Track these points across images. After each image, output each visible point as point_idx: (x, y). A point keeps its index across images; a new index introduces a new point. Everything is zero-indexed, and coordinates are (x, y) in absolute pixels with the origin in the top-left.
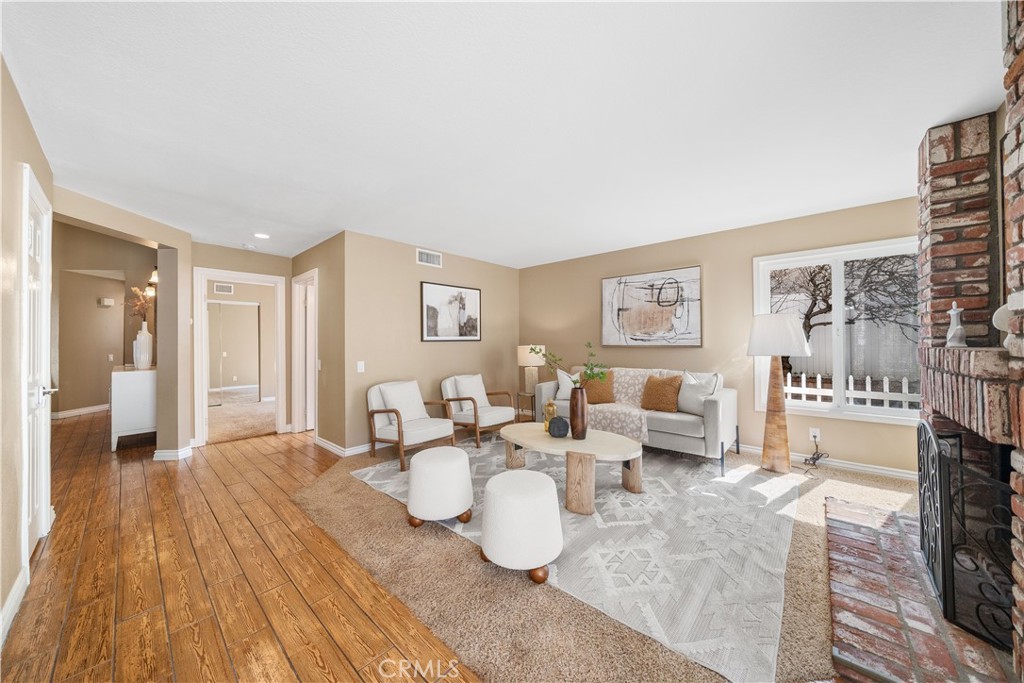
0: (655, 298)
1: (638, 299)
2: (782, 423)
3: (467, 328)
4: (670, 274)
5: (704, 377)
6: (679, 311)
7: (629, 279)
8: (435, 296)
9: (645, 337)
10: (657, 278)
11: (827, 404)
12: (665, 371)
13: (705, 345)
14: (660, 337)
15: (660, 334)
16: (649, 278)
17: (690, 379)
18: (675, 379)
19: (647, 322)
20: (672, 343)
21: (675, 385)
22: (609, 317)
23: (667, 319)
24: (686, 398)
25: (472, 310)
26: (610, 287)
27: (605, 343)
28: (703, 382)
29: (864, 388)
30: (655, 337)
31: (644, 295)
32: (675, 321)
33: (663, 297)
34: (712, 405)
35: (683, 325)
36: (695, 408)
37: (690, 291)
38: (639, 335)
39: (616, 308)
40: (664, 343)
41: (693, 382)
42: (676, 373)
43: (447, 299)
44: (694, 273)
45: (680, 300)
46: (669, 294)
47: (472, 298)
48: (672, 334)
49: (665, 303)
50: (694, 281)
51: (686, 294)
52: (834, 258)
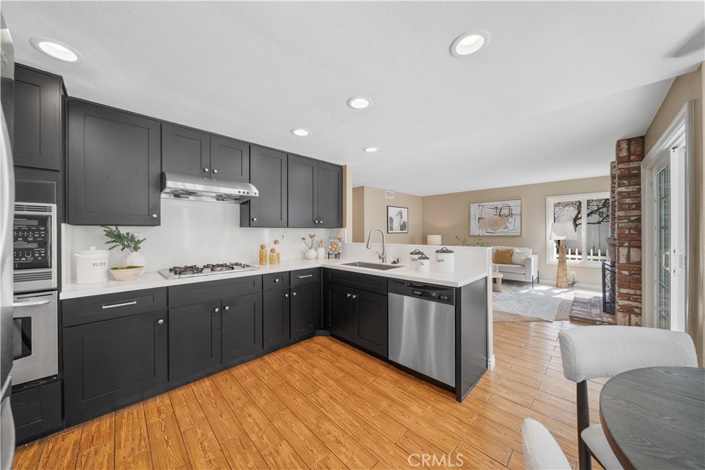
0: (498, 213)
1: (489, 213)
2: (565, 268)
3: (403, 227)
4: (506, 202)
5: (524, 250)
6: (510, 220)
7: (484, 204)
8: (393, 212)
9: (493, 231)
10: (499, 204)
11: (580, 261)
12: (504, 247)
13: (523, 235)
14: (500, 231)
15: (500, 230)
16: (495, 204)
17: (517, 250)
18: (510, 250)
19: (494, 224)
20: (507, 234)
21: (511, 253)
22: (474, 223)
23: (504, 223)
24: (515, 258)
25: (405, 219)
26: (474, 209)
27: (471, 234)
28: (524, 251)
29: (597, 255)
30: (498, 231)
31: (492, 212)
32: (508, 224)
33: (502, 213)
34: (529, 260)
35: (512, 226)
36: (520, 262)
37: (516, 211)
38: (489, 230)
39: (477, 218)
40: (503, 234)
41: (519, 251)
42: (510, 248)
43: (396, 213)
44: (518, 202)
45: (511, 215)
46: (505, 212)
47: (405, 211)
48: (507, 230)
49: (503, 216)
50: (518, 206)
51: (513, 212)
52: (584, 198)
